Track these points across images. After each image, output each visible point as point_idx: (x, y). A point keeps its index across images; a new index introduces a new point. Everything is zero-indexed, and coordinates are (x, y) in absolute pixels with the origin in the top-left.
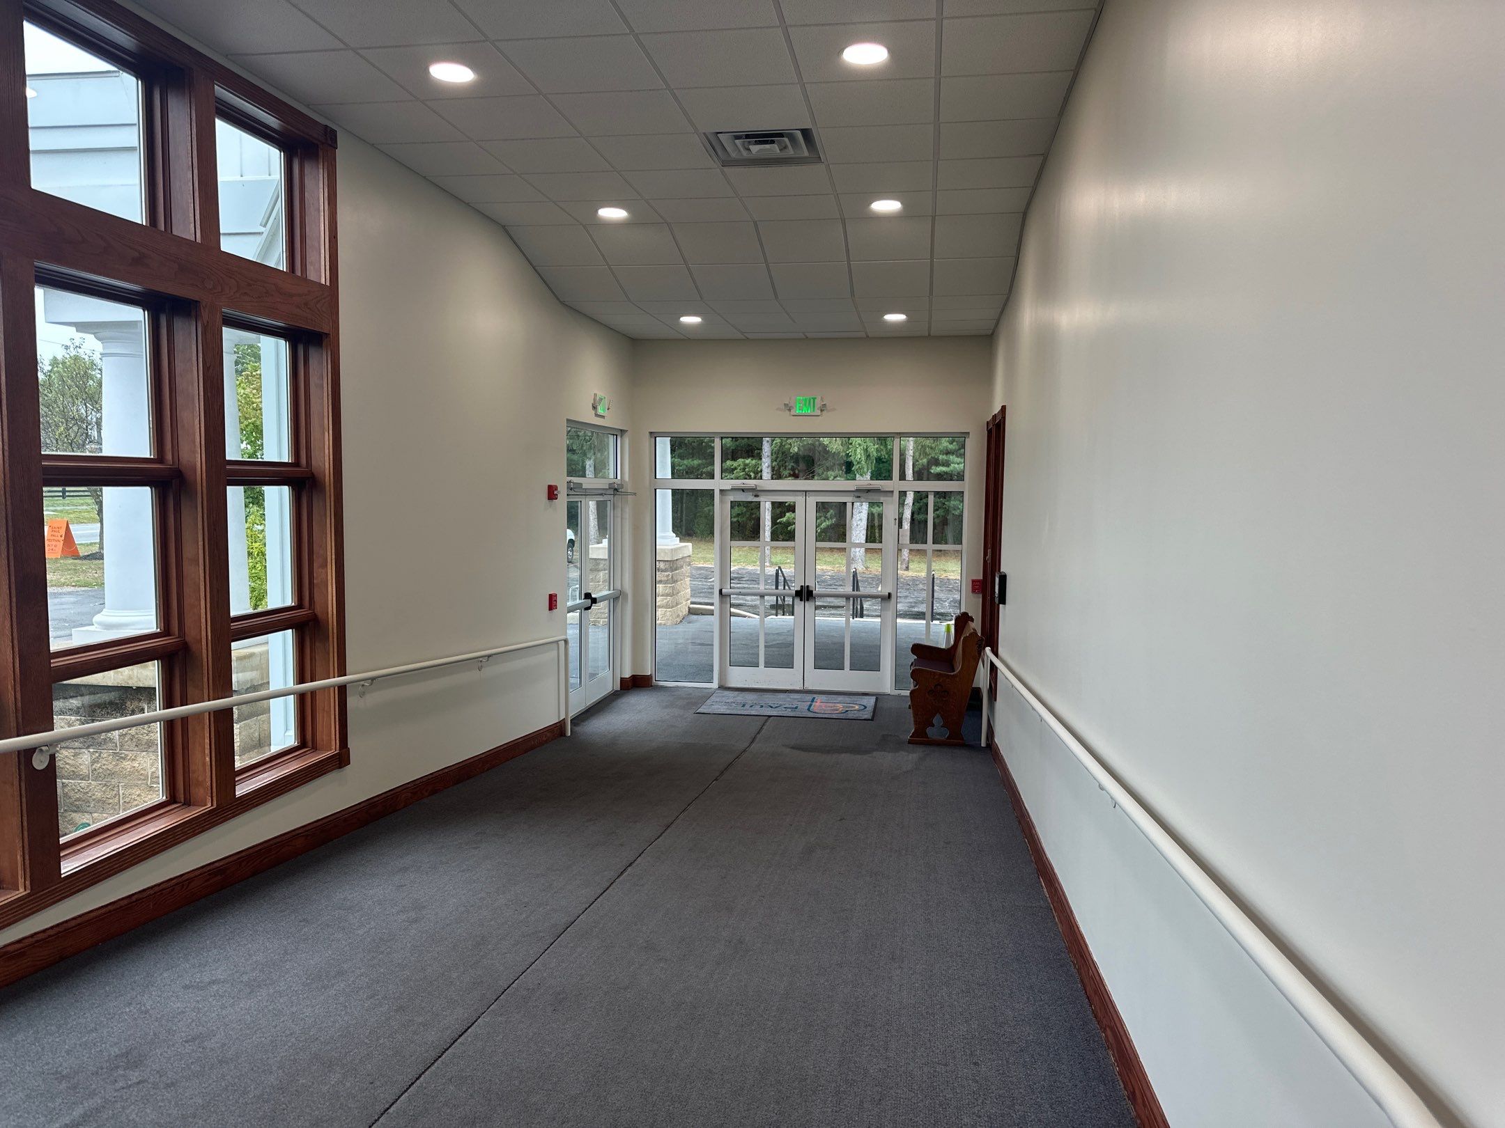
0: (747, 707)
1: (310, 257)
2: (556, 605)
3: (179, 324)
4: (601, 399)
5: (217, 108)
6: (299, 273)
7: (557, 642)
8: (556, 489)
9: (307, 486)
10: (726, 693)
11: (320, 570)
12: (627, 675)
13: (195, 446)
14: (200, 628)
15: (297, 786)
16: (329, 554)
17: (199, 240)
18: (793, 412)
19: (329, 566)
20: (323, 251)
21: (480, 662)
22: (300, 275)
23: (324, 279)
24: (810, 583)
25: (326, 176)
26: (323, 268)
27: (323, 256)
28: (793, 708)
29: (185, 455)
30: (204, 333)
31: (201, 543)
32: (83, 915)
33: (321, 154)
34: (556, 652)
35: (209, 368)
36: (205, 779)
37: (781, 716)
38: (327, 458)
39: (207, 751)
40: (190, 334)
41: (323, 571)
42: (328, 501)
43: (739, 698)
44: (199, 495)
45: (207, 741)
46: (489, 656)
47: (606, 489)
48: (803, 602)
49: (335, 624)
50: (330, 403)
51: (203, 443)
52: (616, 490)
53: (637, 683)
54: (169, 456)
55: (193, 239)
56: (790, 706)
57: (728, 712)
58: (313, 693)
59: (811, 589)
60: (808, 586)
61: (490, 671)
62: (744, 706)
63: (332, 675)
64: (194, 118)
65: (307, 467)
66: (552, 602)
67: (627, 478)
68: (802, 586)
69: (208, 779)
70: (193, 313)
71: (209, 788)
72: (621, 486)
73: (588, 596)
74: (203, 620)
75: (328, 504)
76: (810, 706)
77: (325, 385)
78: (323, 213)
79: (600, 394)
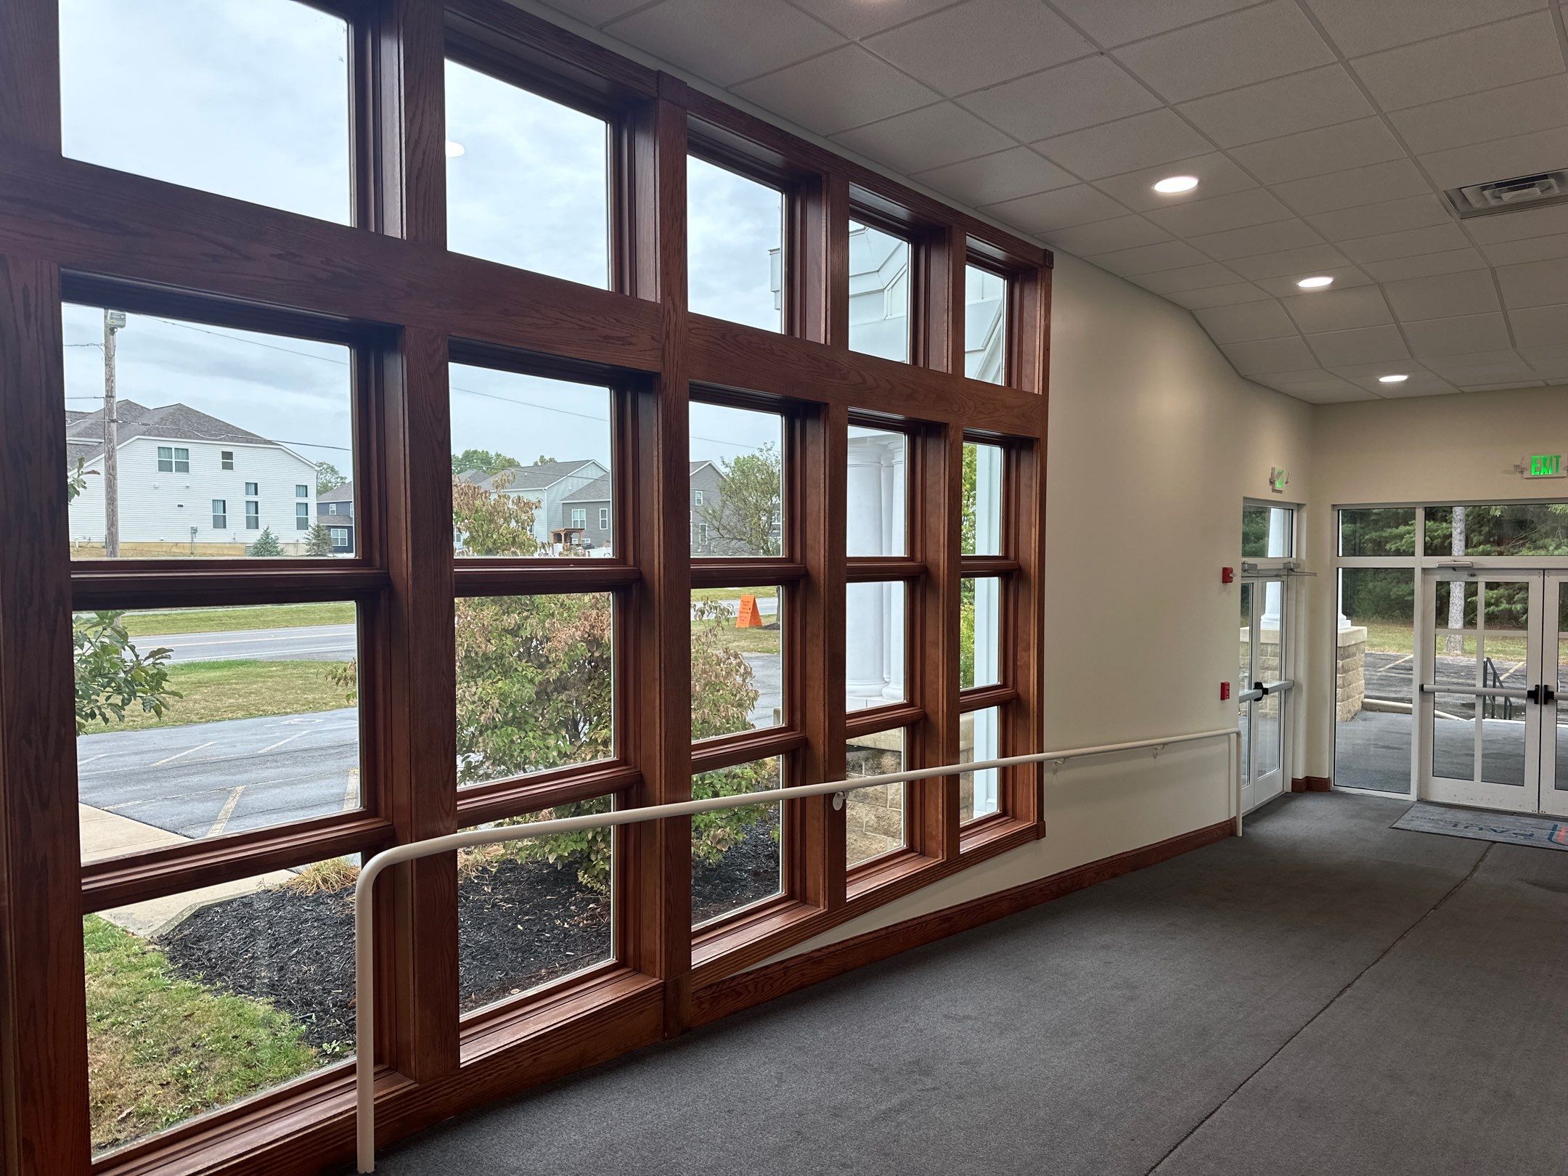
0: (1461, 827)
1: (1026, 370)
2: (1228, 695)
3: (931, 444)
4: (1280, 474)
5: (967, 256)
6: (1015, 386)
7: (1228, 734)
8: (1231, 572)
9: (1014, 577)
10: (1429, 808)
11: (1023, 653)
12: (1300, 776)
13: (939, 546)
14: (939, 705)
15: (1005, 851)
16: (1032, 638)
17: (950, 372)
18: (1526, 475)
19: (1031, 650)
20: (1037, 364)
21: (1155, 750)
22: (1015, 388)
23: (1037, 390)
24: (1550, 681)
25: (1043, 295)
26: (1036, 379)
27: (1037, 368)
28: (1526, 835)
29: (931, 554)
30: (951, 450)
31: (941, 629)
32: (856, 938)
33: (1039, 276)
34: (1227, 745)
35: (952, 479)
36: (938, 834)
37: (1509, 843)
38: (1033, 552)
39: (940, 810)
40: (940, 451)
41: (1026, 654)
42: (1033, 590)
43: (1447, 816)
44: (941, 588)
45: (940, 800)
46: (1165, 744)
47: (1280, 569)
48: (1539, 706)
49: (1036, 703)
50: (1038, 501)
51: (946, 543)
52: (1292, 570)
53: (1311, 786)
54: (918, 555)
55: (946, 371)
56: (1522, 832)
57: (1435, 831)
58: (1014, 767)
59: (1550, 690)
60: (1546, 686)
61: (1166, 759)
62: (1455, 826)
63: (1031, 751)
64: (951, 268)
65: (1015, 560)
66: (1225, 691)
67: (1303, 556)
68: (1537, 686)
69: (940, 835)
70: (943, 434)
71: (941, 843)
72: (1298, 565)
73: (1258, 685)
74: (940, 695)
75: (1032, 593)
76: (1552, 835)
77: (1034, 485)
78: (1038, 330)
79: (1278, 468)
